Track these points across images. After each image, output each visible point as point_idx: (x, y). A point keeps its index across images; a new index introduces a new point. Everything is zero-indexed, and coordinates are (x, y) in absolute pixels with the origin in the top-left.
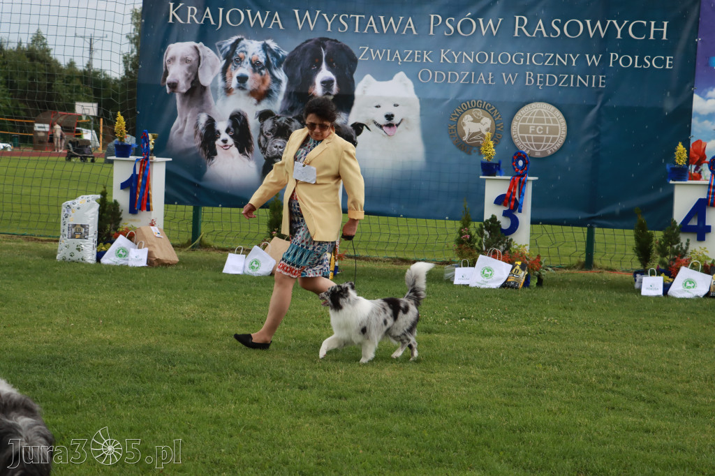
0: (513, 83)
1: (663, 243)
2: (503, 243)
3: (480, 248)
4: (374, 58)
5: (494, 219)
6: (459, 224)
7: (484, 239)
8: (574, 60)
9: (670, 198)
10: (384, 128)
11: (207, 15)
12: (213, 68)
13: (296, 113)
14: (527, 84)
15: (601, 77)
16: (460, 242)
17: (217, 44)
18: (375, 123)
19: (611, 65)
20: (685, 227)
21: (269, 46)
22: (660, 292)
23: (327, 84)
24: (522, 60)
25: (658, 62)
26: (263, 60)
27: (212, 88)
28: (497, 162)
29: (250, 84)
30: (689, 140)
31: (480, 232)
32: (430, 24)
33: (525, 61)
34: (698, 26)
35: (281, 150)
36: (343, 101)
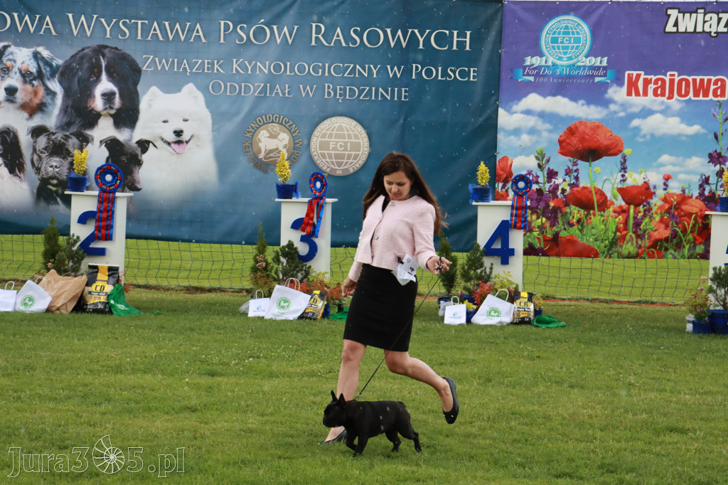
0: (311, 95)
1: (466, 267)
2: (301, 270)
3: (276, 277)
4: (159, 68)
5: (290, 245)
6: (252, 249)
7: (280, 266)
8: (375, 72)
9: (473, 221)
10: (172, 145)
13: (74, 129)
14: (326, 97)
15: (403, 89)
16: (255, 270)
18: (162, 139)
19: (414, 77)
20: (489, 251)
21: (40, 54)
22: (463, 320)
23: (108, 97)
24: (320, 71)
25: (463, 74)
26: (34, 70)
28: (294, 184)
29: (20, 97)
30: (496, 156)
31: (277, 260)
32: (220, 31)
33: (324, 72)
34: (501, 36)
35: (57, 170)
36: (127, 116)
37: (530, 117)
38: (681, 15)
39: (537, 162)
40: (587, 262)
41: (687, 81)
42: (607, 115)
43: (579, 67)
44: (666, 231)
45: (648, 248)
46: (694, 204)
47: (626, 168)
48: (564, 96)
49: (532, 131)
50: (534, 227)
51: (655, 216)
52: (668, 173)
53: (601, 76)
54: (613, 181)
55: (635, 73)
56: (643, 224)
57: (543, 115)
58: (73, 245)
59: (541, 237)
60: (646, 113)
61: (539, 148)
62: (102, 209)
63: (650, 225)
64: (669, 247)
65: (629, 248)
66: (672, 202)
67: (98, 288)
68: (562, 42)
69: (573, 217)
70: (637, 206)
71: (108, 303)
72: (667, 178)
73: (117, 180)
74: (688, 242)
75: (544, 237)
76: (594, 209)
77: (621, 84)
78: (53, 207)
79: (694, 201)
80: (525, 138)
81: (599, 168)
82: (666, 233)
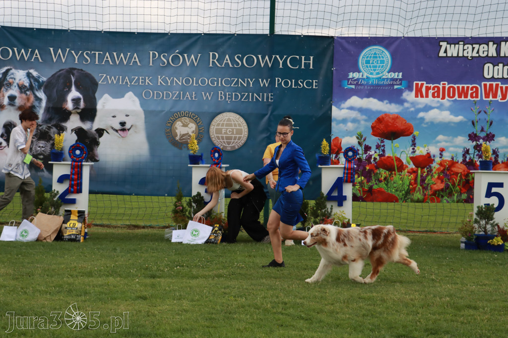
0: (210, 99)
1: (315, 208)
3: (189, 216)
4: (110, 82)
5: (199, 194)
6: (174, 199)
7: (192, 209)
8: (251, 83)
9: (319, 178)
10: (119, 132)
13: (54, 122)
14: (219, 100)
15: (270, 94)
16: (175, 212)
18: (112, 128)
19: (276, 86)
20: (330, 197)
21: (31, 74)
23: (76, 101)
24: (216, 83)
25: (308, 84)
26: (27, 85)
28: (200, 155)
29: (18, 102)
30: (331, 137)
31: (190, 205)
32: (150, 58)
33: (218, 84)
34: (333, 60)
35: (43, 149)
36: (89, 113)
37: (352, 112)
38: (448, 46)
39: (357, 140)
40: (391, 205)
41: (454, 88)
42: (403, 110)
43: (384, 79)
44: (441, 184)
45: (431, 195)
46: (459, 166)
47: (415, 144)
48: (375, 98)
49: (354, 121)
50: (356, 183)
51: (434, 174)
52: (443, 147)
53: (398, 85)
54: (407, 152)
55: (420, 83)
56: (427, 180)
57: (361, 110)
58: (54, 197)
59: (361, 189)
60: (427, 108)
61: (358, 132)
62: (74, 173)
63: (431, 181)
64: (444, 195)
65: (418, 195)
66: (445, 166)
67: (71, 225)
68: (373, 63)
69: (382, 176)
70: (422, 168)
72: (442, 150)
73: (84, 153)
74: (457, 192)
75: (363, 189)
76: (395, 171)
77: (411, 90)
79: (459, 165)
80: (350, 125)
81: (397, 144)
82: (442, 186)
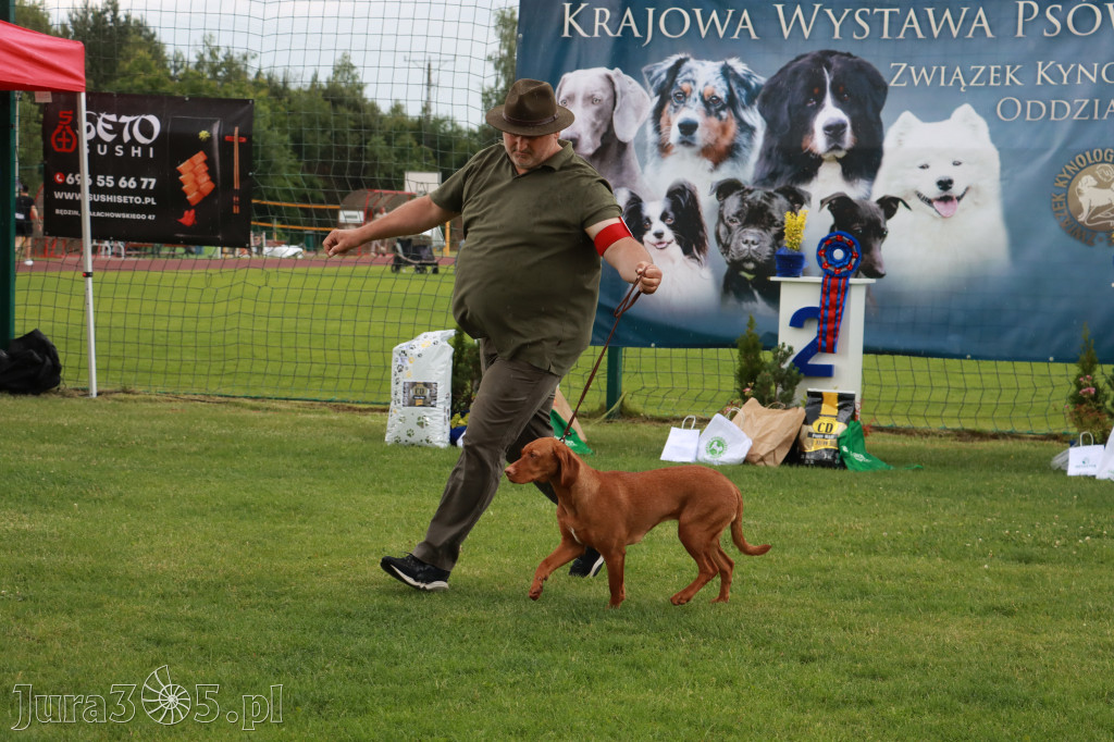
4: (916, 82)
6: (1074, 369)
10: (935, 204)
11: (628, 21)
12: (638, 110)
13: (781, 183)
16: (1077, 400)
17: (644, 69)
18: (919, 195)
21: (732, 69)
23: (834, 131)
26: (722, 94)
27: (637, 145)
29: (701, 136)
32: (1017, 18)
35: (754, 247)
36: (863, 160)
58: (783, 360)
62: (827, 303)
67: (823, 428)
71: (838, 451)
73: (852, 257)
78: (748, 305)
